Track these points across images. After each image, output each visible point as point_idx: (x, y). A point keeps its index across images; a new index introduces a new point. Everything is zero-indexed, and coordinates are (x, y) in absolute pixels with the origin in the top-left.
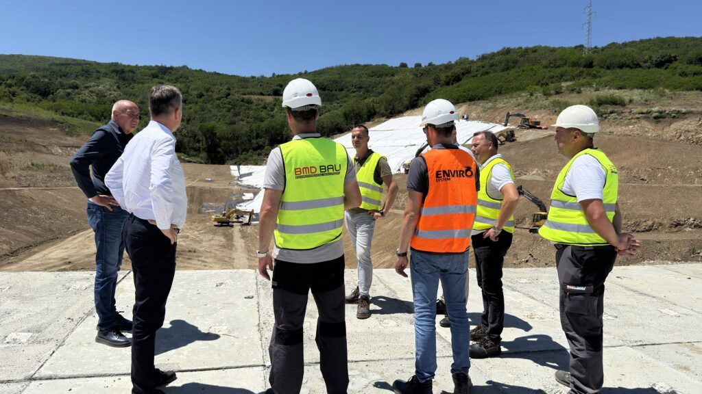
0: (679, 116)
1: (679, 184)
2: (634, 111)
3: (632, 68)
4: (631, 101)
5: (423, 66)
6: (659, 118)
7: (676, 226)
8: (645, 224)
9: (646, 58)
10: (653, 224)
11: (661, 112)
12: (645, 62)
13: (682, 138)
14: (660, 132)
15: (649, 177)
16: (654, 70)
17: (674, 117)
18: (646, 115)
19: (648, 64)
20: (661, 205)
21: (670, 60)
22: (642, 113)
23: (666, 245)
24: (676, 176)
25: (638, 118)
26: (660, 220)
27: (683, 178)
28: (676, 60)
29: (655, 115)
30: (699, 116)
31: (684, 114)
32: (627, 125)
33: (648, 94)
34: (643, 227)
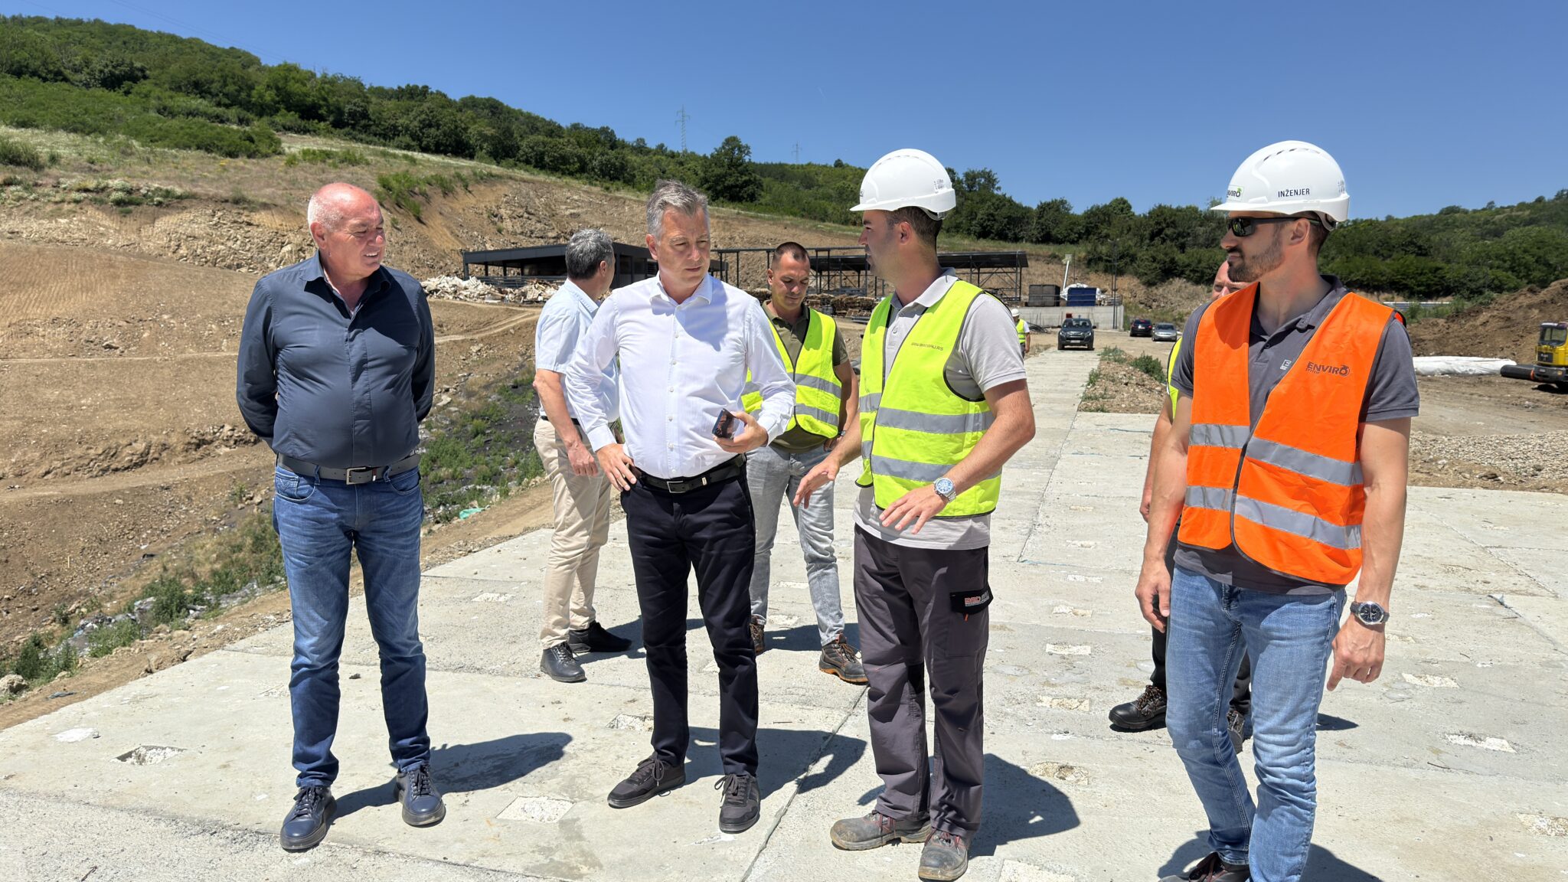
0: (169, 202)
1: (191, 353)
2: (66, 183)
3: (45, 80)
4: (54, 159)
6: (127, 204)
7: (198, 446)
8: (128, 450)
9: (78, 60)
10: (149, 447)
11: (129, 192)
12: (76, 71)
13: (183, 251)
14: (133, 237)
15: (122, 339)
16: (100, 92)
17: (160, 204)
18: (97, 196)
19: (83, 77)
20: (159, 403)
21: (134, 76)
22: (86, 190)
23: (182, 492)
24: (182, 336)
25: (77, 202)
26: (162, 439)
27: (198, 341)
28: (145, 77)
29: (116, 195)
30: (212, 206)
31: (180, 198)
32: (53, 216)
33: (92, 147)
34: (125, 458)
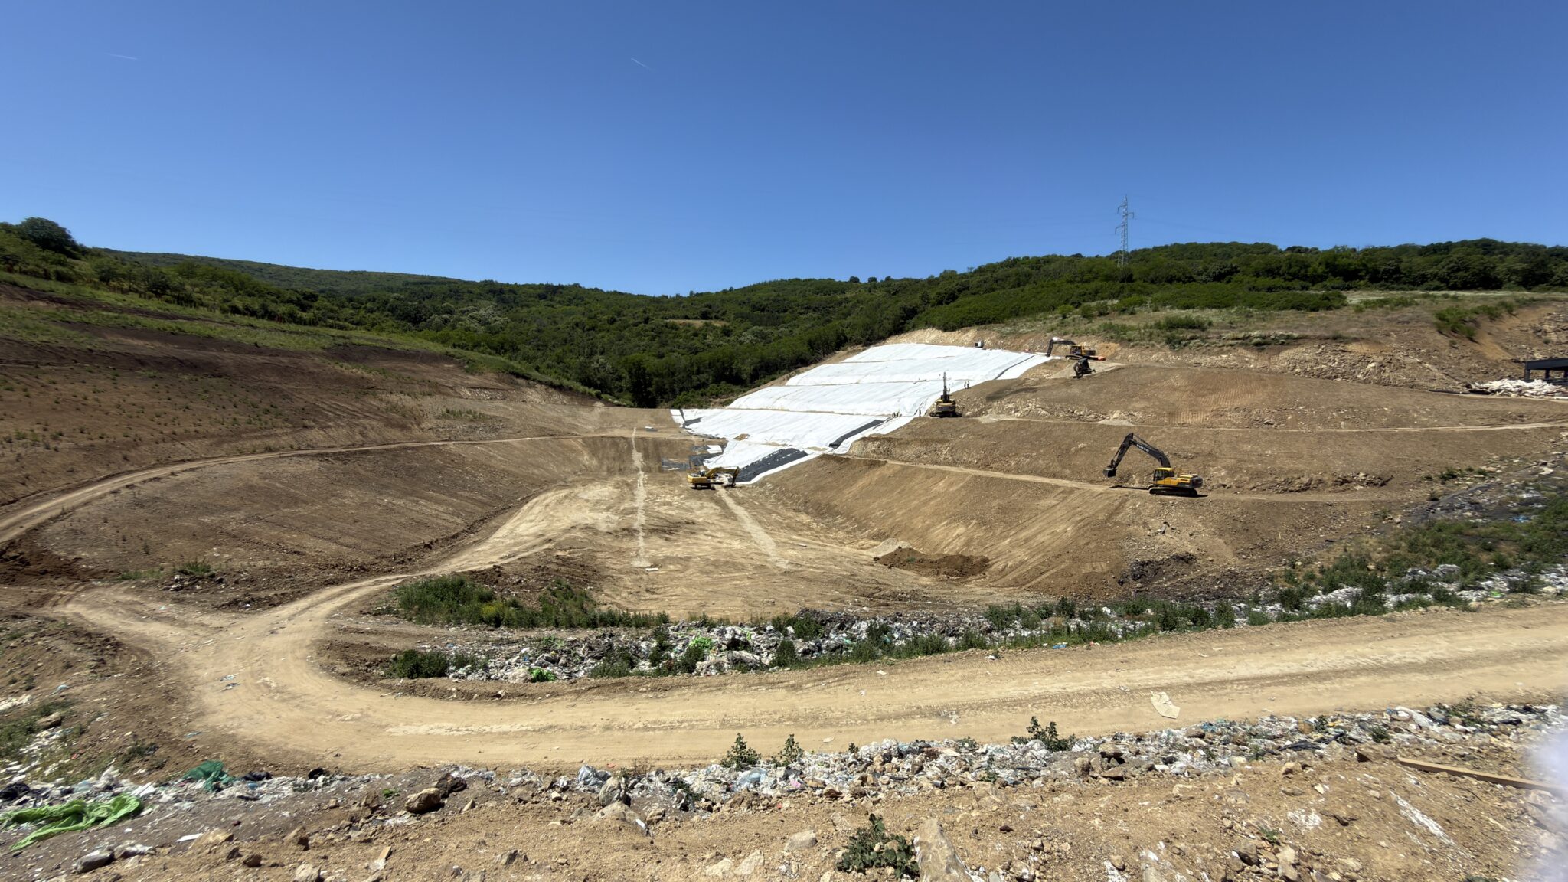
0: (1289, 342)
1: (1320, 429)
2: (1223, 336)
3: (1184, 282)
4: (1210, 324)
5: (879, 280)
6: (1262, 345)
7: (1342, 483)
8: (1298, 481)
9: (1200, 268)
10: (1311, 480)
11: (1264, 338)
12: (1199, 274)
13: (1298, 370)
14: (1266, 363)
15: (1275, 419)
16: (1213, 284)
17: (1283, 343)
18: (1245, 342)
19: (1203, 277)
20: (1313, 457)
21: (1233, 271)
22: (1238, 339)
23: (1340, 509)
24: (1313, 418)
25: (1232, 345)
26: (1319, 476)
27: (1324, 422)
28: (1237, 272)
29: (1255, 341)
30: (1318, 342)
31: (1297, 339)
32: (1218, 354)
33: (1231, 314)
34: (1297, 485)
